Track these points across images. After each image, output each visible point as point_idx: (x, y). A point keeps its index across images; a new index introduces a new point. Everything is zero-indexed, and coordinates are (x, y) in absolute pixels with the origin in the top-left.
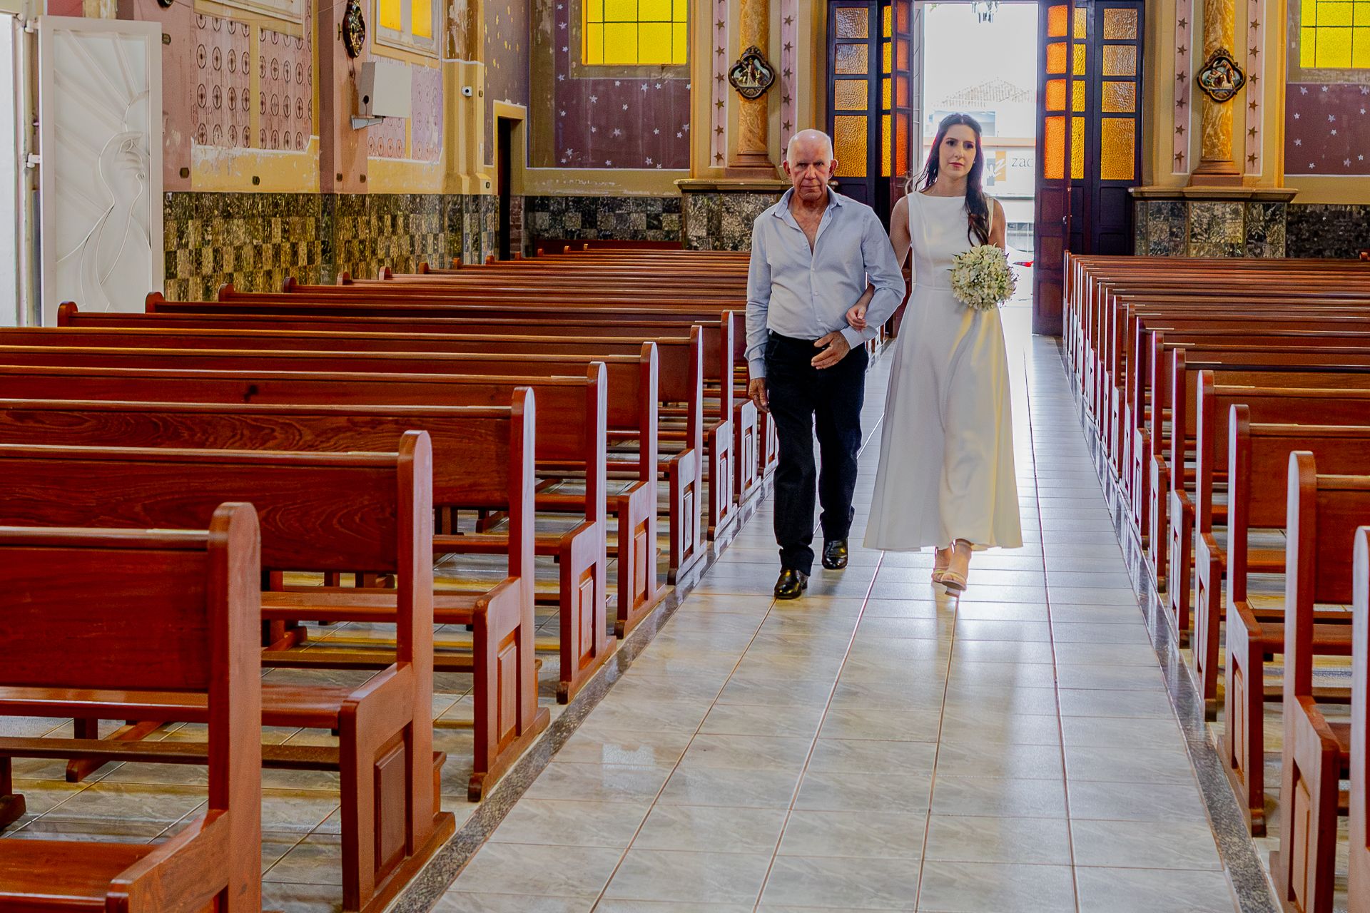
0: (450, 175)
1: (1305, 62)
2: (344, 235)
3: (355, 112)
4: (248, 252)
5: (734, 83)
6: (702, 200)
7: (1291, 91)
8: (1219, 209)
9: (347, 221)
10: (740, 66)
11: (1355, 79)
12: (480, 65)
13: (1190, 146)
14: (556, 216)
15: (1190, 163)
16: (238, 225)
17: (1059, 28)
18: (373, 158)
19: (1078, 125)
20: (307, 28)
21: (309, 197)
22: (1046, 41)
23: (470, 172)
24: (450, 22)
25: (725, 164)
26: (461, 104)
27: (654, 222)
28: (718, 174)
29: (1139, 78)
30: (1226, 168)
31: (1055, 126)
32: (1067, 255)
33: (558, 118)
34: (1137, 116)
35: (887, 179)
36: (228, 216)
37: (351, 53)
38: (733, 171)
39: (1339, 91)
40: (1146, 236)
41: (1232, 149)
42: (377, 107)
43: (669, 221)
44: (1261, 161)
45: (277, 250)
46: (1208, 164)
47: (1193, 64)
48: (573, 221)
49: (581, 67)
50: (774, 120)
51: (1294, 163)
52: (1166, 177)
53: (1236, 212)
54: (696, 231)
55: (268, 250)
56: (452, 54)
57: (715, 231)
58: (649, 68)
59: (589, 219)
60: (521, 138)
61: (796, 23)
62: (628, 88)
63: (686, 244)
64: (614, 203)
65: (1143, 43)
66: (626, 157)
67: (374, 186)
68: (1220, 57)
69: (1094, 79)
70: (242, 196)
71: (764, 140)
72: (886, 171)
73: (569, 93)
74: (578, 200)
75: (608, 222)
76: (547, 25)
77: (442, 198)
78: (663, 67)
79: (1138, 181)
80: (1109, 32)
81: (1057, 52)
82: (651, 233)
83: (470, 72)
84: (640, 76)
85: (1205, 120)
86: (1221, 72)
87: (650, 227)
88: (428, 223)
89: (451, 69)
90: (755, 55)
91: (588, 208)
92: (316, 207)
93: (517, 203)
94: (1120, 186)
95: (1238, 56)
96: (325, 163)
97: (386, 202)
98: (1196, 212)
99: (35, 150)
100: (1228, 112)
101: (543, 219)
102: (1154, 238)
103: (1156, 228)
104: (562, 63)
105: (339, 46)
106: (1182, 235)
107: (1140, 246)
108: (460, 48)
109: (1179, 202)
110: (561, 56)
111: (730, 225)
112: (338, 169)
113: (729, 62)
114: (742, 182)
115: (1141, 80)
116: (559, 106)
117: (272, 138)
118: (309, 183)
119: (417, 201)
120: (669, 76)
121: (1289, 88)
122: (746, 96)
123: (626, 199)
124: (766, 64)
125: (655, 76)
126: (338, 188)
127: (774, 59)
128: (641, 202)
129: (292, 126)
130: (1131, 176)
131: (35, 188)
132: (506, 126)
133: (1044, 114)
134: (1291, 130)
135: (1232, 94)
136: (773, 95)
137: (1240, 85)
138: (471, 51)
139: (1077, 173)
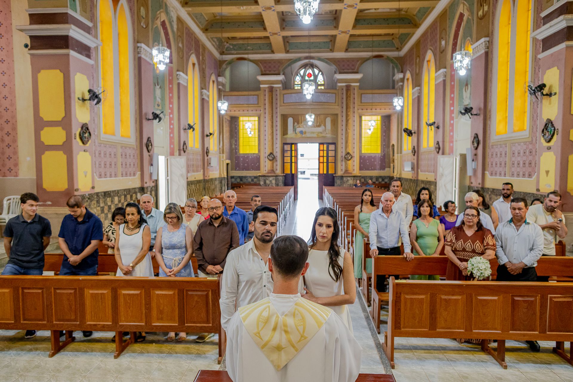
0: (220, 174)
1: (363, 152)
2: (207, 186)
3: (208, 166)
4: (194, 190)
5: (268, 158)
6: (263, 178)
7: (360, 157)
8: (348, 178)
9: (207, 184)
10: (269, 155)
11: (371, 155)
12: (224, 155)
13: (344, 168)
14: (236, 179)
15: (344, 171)
16: (193, 186)
17: (322, 148)
18: (210, 172)
19: (325, 164)
20: (201, 152)
21: (202, 180)
22: (319, 150)
23: (223, 173)
24: (220, 148)
25: (266, 172)
26: (222, 162)
27: (252, 180)
28: (265, 173)
29: (335, 156)
30: (350, 172)
31: (321, 164)
32: (324, 187)
33: (236, 163)
34: (335, 163)
35: (293, 174)
36: (192, 184)
37: (207, 156)
38: (268, 173)
39: (369, 157)
40: (336, 183)
41: (350, 168)
42: (212, 165)
43: (255, 180)
44: (355, 170)
45: (198, 189)
46: (346, 171)
47: (344, 155)
48: (238, 180)
49: (240, 154)
50: (275, 164)
51: (361, 169)
52: (340, 173)
53: (351, 179)
54: (262, 183)
55: (197, 189)
56: (220, 153)
57: (265, 183)
58: (251, 154)
59: (241, 180)
60: (230, 166)
61: (278, 148)
62: (248, 157)
63: (259, 185)
64: (245, 177)
65: (336, 150)
66: (247, 169)
67: (210, 177)
68: (348, 153)
69: (328, 157)
70: (193, 181)
71: (273, 167)
72: (293, 172)
73: (238, 158)
74: (239, 177)
75: (244, 180)
76: (234, 146)
77: (219, 178)
78: (254, 154)
79: (335, 174)
80: (330, 149)
81: (321, 152)
82: (252, 182)
83: (223, 156)
84: (250, 155)
85: (346, 164)
86: (348, 156)
87: (252, 181)
88: (217, 182)
89: (220, 156)
90: (271, 154)
91: (241, 178)
92: (203, 181)
93: (229, 178)
94: (333, 174)
95: (351, 153)
96: (204, 174)
97: (212, 179)
98: (345, 179)
99: (168, 176)
100: (350, 162)
101: (233, 180)
102: (338, 183)
103: (338, 182)
104: (236, 153)
105: (206, 155)
106: (342, 183)
107: (336, 184)
108: (221, 153)
109: (342, 177)
110: (236, 152)
111: (268, 182)
112: (206, 175)
113: (267, 155)
114: (269, 175)
115: (335, 157)
116: (236, 160)
117: (197, 171)
118: (201, 178)
119: (216, 179)
120: (255, 155)
121: (360, 156)
122: (270, 160)
123: (247, 176)
124: (273, 155)
125: (253, 155)
126: (206, 178)
127: (274, 154)
128: (250, 177)
129: (199, 169)
130: (334, 173)
131: (168, 182)
132: (227, 164)
133: (319, 163)
134: (360, 163)
135: (350, 159)
136: (274, 160)
137: (352, 158)
138: (223, 153)
139: (325, 172)
